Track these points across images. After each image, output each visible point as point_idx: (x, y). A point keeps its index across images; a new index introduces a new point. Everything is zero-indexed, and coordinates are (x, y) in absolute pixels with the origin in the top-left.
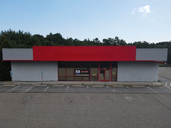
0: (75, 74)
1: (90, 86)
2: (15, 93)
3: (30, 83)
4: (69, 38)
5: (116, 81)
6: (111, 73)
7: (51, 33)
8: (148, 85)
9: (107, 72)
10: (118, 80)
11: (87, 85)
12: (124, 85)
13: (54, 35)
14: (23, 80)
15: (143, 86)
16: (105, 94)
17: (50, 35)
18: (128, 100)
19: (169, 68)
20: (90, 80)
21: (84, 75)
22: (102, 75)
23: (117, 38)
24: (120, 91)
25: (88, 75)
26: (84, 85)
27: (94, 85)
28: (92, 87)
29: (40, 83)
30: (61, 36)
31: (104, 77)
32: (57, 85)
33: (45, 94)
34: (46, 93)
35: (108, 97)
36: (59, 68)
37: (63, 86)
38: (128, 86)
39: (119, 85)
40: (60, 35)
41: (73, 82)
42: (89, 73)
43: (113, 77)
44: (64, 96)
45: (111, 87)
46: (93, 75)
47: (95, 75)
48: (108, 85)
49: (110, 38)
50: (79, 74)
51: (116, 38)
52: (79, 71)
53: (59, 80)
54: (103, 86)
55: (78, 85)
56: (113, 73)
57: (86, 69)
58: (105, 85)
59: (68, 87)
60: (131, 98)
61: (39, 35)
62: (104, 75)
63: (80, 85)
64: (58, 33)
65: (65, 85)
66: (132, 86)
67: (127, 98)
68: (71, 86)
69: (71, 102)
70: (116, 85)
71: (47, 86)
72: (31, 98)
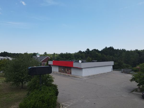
20: (65, 73)
53: (59, 72)
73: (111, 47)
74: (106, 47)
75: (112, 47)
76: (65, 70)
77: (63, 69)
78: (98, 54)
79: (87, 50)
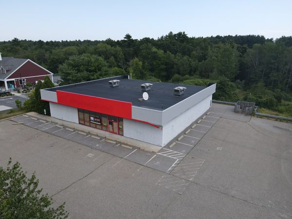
0: (90, 120)
6: (119, 126)
9: (115, 124)
10: (124, 135)
15: (131, 148)
20: (102, 129)
21: (97, 123)
25: (100, 124)
28: (91, 136)
31: (113, 129)
35: (80, 150)
36: (79, 112)
37: (73, 130)
47: (105, 124)
53: (80, 123)
57: (98, 117)
58: (105, 137)
62: (112, 126)
66: (122, 145)
73: (181, 33)
74: (171, 33)
75: (184, 33)
76: (101, 122)
77: (92, 118)
78: (156, 52)
79: (125, 38)
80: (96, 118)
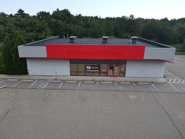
0: (86, 70)
1: (100, 82)
2: (35, 90)
3: (45, 78)
4: (78, 15)
5: (124, 76)
6: (120, 69)
7: (58, 9)
8: (152, 82)
9: (116, 68)
10: (126, 76)
11: (97, 81)
12: (130, 82)
13: (62, 11)
14: (39, 75)
15: (148, 83)
16: (113, 92)
17: (57, 12)
18: (131, 99)
19: (182, 56)
20: (100, 76)
21: (94, 71)
22: (111, 71)
23: (132, 16)
24: (126, 89)
25: (98, 71)
26: (94, 81)
27: (103, 81)
28: (101, 83)
29: (55, 78)
30: (70, 12)
31: (113, 73)
32: (70, 80)
33: (61, 92)
34: (61, 90)
35: (114, 95)
36: (71, 64)
37: (76, 82)
38: (134, 82)
39: (126, 81)
40: (68, 11)
41: (85, 77)
42: (99, 69)
43: (122, 73)
44: (77, 94)
45: (119, 83)
46: (103, 71)
47: (105, 71)
48: (116, 82)
49: (124, 17)
50: (89, 70)
51: (130, 16)
52: (90, 67)
53: (71, 75)
54: (111, 83)
55: (89, 81)
56: (122, 70)
57: (96, 65)
58: (114, 81)
59: (80, 83)
60: (134, 97)
61: (44, 12)
62: (113, 71)
63: (91, 81)
64: (66, 9)
65: (77, 81)
66: (138, 83)
67: (131, 97)
68: (83, 82)
69: (84, 100)
70: (123, 82)
71: (61, 82)
72: (50, 95)
80: (94, 66)
